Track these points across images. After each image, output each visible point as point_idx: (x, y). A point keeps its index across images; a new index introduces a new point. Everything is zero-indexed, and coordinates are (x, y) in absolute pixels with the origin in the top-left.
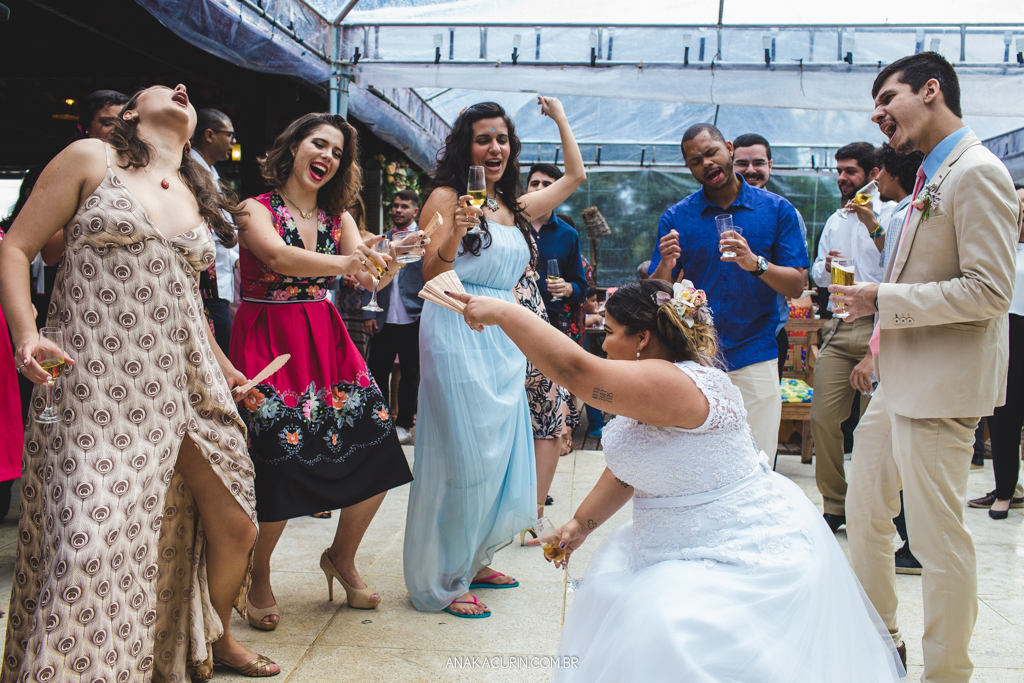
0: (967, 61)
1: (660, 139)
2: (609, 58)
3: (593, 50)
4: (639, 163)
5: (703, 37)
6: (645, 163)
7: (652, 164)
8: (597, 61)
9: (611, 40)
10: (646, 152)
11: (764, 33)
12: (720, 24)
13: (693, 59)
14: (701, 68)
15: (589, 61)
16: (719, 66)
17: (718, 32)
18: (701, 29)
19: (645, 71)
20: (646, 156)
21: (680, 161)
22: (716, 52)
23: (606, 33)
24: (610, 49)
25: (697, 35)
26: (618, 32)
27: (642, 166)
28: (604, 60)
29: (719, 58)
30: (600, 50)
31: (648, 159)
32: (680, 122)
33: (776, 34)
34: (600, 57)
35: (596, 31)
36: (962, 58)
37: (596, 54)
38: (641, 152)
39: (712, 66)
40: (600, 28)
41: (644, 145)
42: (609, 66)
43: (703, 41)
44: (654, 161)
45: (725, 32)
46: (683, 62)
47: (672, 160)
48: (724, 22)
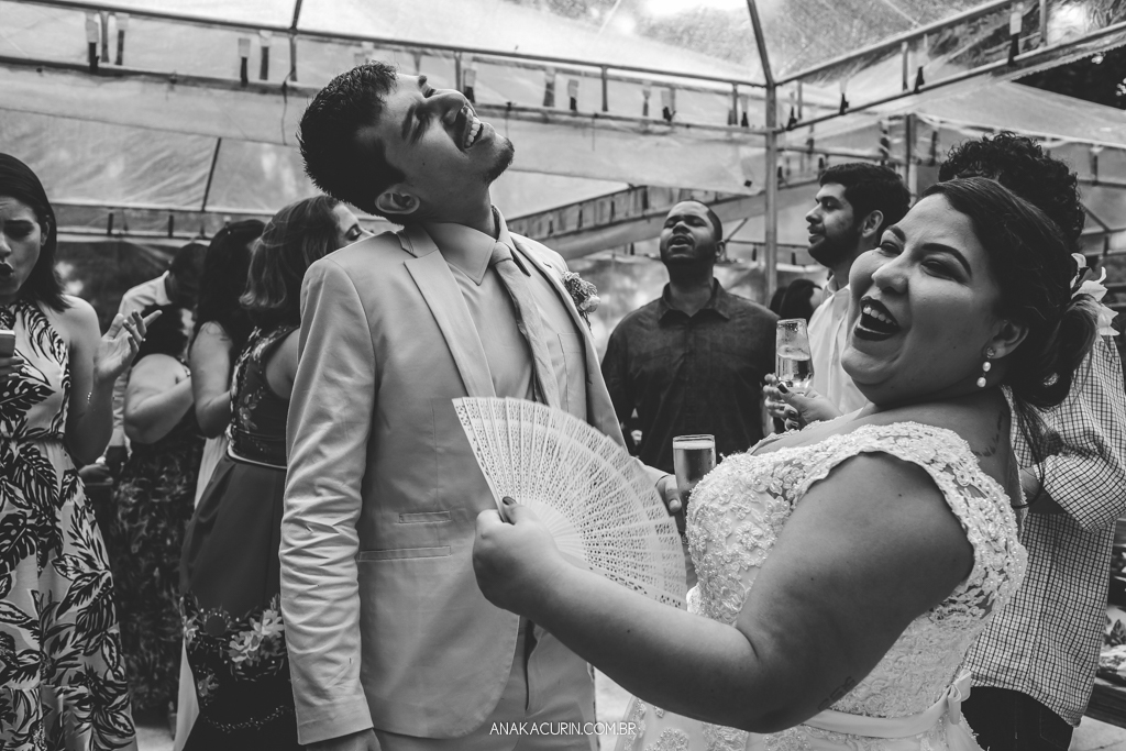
0: (612, 111)
1: (136, 200)
2: (119, 61)
3: (92, 47)
4: (105, 231)
5: (266, 45)
6: (115, 231)
7: (123, 232)
8: (101, 64)
9: (121, 35)
10: (115, 217)
11: (353, 50)
12: (293, 30)
13: (254, 76)
14: (264, 90)
15: (84, 61)
16: (294, 90)
17: (291, 40)
18: (263, 32)
19: (178, 88)
20: (115, 222)
21: (162, 229)
22: (288, 70)
23: (112, 22)
24: (120, 47)
25: (256, 42)
26: (132, 23)
27: (109, 234)
28: (111, 65)
29: (294, 78)
30: (105, 47)
31: (118, 227)
32: (163, 179)
33: (370, 53)
34: (106, 59)
35: (97, 18)
36: (605, 108)
37: (99, 52)
38: (106, 216)
39: (284, 90)
40: (105, 13)
41: (111, 208)
42: (120, 75)
43: (265, 51)
44: (126, 228)
45: (302, 44)
46: (238, 78)
47: (150, 229)
48: (300, 26)
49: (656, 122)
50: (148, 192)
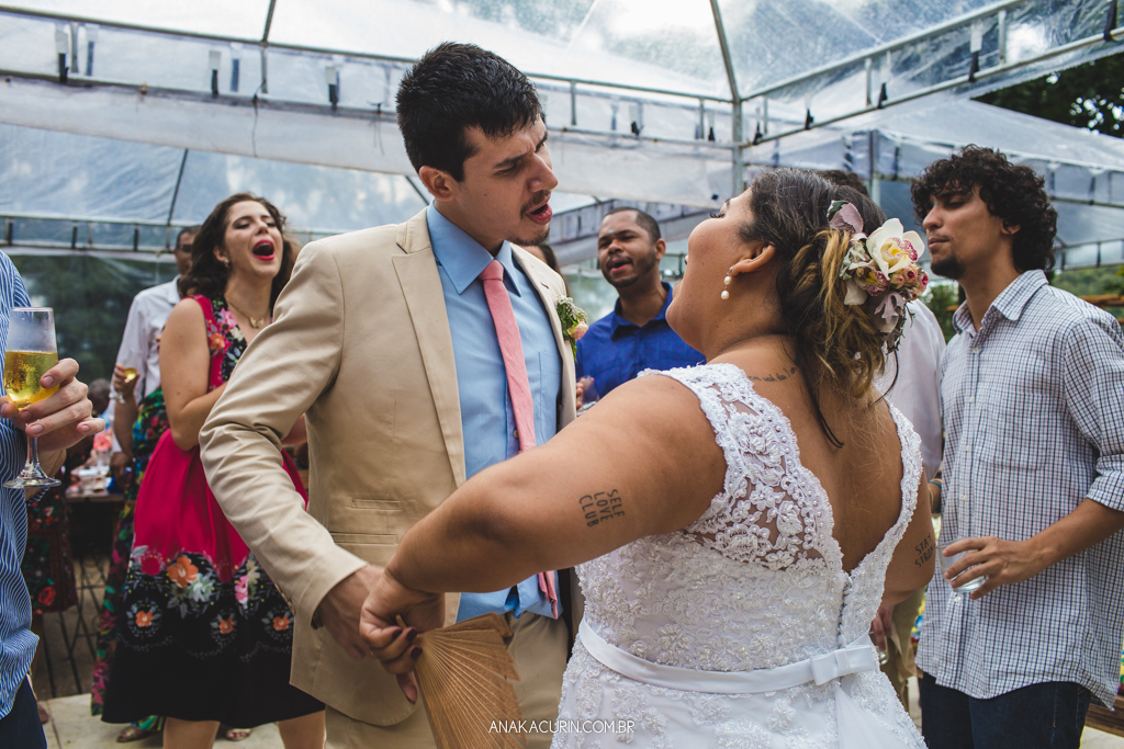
0: (579, 126)
1: (101, 214)
2: (89, 71)
3: (62, 57)
4: (69, 245)
5: (236, 57)
6: (79, 245)
7: (87, 245)
8: (71, 75)
9: (91, 46)
10: (79, 231)
11: (323, 63)
12: (264, 43)
13: (224, 88)
14: (235, 102)
15: (54, 71)
16: (265, 102)
17: (262, 53)
18: (234, 45)
19: (149, 100)
20: (79, 235)
21: (127, 243)
22: (259, 82)
23: (82, 33)
24: (90, 58)
25: (227, 54)
26: (103, 34)
27: (73, 248)
28: (81, 75)
29: (265, 91)
30: (75, 58)
31: (82, 240)
32: (129, 192)
33: (341, 66)
34: (75, 70)
35: (67, 29)
36: (574, 122)
37: (69, 63)
38: (70, 230)
39: (255, 102)
40: (75, 24)
41: (75, 221)
42: (89, 86)
43: (236, 64)
44: (90, 242)
45: (271, 55)
46: (208, 89)
47: (115, 242)
48: (271, 39)
49: (624, 137)
50: (113, 205)
